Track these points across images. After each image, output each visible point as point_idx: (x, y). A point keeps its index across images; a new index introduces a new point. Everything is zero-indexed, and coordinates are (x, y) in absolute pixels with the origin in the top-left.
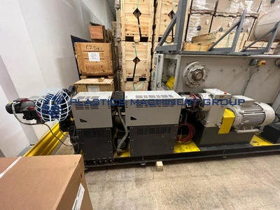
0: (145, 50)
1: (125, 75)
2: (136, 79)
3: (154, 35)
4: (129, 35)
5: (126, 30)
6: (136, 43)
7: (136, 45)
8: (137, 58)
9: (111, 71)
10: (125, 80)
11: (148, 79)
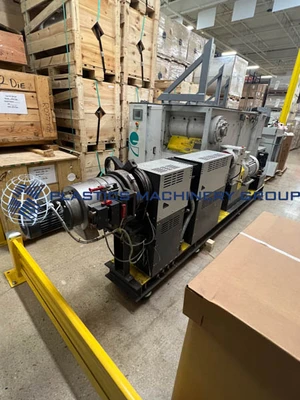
0: (110, 96)
1: (85, 140)
2: (101, 147)
3: (122, 72)
4: (87, 67)
5: (83, 56)
6: (99, 82)
7: (99, 87)
8: (100, 109)
9: (54, 134)
10: (85, 149)
11: (118, 145)
